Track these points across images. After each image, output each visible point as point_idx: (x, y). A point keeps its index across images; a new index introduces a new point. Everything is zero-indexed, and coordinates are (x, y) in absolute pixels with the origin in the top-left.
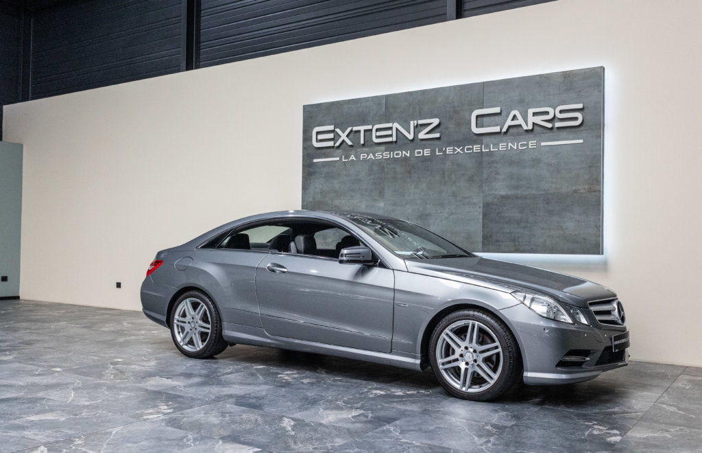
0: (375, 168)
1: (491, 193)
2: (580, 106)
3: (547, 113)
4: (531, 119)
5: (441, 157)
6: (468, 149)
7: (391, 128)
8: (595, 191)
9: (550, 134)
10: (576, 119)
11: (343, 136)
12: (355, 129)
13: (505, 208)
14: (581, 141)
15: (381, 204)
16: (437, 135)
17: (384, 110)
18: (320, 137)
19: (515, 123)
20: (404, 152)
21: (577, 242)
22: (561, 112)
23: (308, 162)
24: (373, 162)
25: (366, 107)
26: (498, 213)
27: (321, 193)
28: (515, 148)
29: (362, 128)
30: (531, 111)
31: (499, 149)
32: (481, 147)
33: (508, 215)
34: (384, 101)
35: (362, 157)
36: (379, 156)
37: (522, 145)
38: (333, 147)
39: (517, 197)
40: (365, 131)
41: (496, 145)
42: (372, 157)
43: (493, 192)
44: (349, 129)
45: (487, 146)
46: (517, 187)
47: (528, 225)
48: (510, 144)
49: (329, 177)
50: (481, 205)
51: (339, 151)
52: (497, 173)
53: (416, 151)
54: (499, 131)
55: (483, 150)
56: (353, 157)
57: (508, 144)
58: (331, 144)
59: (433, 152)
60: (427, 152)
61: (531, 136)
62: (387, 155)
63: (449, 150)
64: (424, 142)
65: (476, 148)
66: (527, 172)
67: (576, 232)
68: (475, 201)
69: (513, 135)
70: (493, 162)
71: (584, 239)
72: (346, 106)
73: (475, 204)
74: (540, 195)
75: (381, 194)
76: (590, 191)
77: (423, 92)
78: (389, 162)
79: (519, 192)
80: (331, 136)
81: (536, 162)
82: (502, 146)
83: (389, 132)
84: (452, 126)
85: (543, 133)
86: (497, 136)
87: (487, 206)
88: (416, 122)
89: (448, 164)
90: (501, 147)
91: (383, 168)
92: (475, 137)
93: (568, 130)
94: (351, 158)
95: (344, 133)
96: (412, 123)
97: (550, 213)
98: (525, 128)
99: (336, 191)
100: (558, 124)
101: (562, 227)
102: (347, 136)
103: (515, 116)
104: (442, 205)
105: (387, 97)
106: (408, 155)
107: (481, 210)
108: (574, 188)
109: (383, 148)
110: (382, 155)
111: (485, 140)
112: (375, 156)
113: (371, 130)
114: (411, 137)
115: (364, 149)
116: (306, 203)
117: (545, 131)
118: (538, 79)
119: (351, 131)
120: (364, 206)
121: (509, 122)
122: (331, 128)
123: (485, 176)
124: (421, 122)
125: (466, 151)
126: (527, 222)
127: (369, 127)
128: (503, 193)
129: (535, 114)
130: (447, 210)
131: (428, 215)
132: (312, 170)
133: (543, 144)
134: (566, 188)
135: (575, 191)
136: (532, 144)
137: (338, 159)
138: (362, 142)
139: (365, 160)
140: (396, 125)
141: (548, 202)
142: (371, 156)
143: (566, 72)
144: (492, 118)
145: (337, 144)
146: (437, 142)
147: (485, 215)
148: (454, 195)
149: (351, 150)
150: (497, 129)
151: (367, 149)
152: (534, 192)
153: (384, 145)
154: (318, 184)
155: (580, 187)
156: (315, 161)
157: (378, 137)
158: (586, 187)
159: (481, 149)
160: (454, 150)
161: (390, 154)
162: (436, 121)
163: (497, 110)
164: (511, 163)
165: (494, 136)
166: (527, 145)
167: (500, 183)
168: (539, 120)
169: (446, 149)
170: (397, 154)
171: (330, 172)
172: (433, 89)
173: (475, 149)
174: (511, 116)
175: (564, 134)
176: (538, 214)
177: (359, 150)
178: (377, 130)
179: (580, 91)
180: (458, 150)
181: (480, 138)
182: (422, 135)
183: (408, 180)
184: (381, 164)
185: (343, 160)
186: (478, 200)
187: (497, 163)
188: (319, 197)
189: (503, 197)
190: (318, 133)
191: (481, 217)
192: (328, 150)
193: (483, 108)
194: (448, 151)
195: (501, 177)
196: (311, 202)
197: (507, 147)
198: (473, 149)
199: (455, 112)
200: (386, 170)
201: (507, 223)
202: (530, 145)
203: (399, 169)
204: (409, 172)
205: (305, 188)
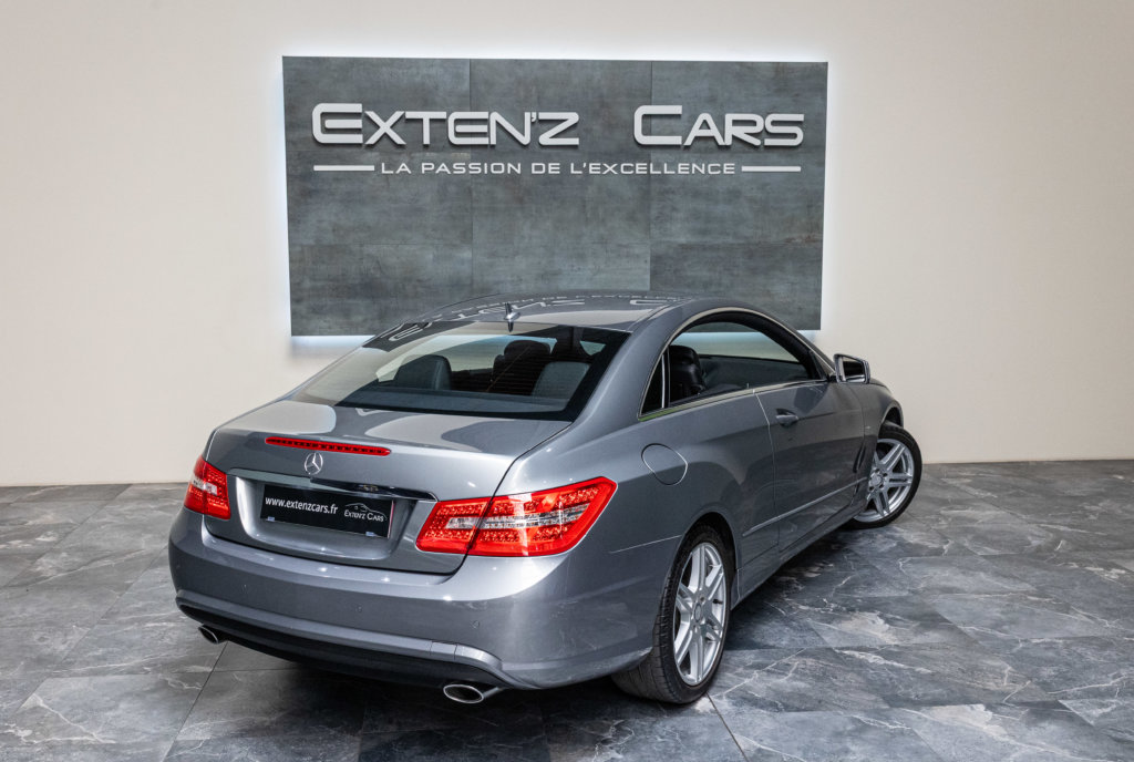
0: (452, 189)
1: (664, 239)
2: (800, 117)
3: (753, 123)
4: (731, 130)
5: (579, 177)
6: (626, 168)
7: (485, 121)
8: (814, 241)
9: (753, 155)
10: (794, 136)
11: (385, 127)
12: (410, 115)
13: (686, 264)
14: (798, 169)
15: (467, 254)
16: (575, 141)
17: (466, 86)
18: (330, 124)
19: (705, 133)
20: (510, 165)
21: (790, 314)
22: (774, 123)
23: (300, 170)
24: (447, 180)
25: (429, 76)
26: (676, 271)
27: (334, 231)
28: (703, 171)
29: (426, 116)
30: (729, 118)
31: (677, 171)
32: (648, 167)
33: (689, 274)
34: (467, 71)
35: (424, 169)
36: (459, 168)
37: (713, 169)
38: (359, 145)
39: (704, 248)
40: (432, 120)
41: (673, 165)
42: (446, 170)
43: (668, 239)
44: (398, 115)
45: (658, 166)
46: (704, 232)
47: (722, 289)
48: (694, 166)
49: (349, 200)
50: (649, 259)
51: (373, 155)
52: (674, 209)
53: (533, 165)
54: (680, 143)
55: (652, 172)
56: (403, 167)
57: (691, 167)
58: (358, 138)
59: (565, 168)
60: (553, 168)
61: (726, 155)
62: (476, 168)
63: (593, 168)
64: (548, 151)
65: (640, 168)
66: (721, 209)
67: (788, 300)
68: (637, 251)
69: (699, 151)
70: (667, 192)
71: (800, 309)
72: (384, 69)
73: (638, 256)
74: (739, 244)
75: (467, 237)
76: (809, 240)
77: (545, 64)
78: (482, 181)
79: (708, 239)
80: (358, 123)
81: (734, 195)
82: (682, 169)
83: (483, 129)
84: (597, 128)
85: (744, 152)
86: (674, 151)
87: (657, 260)
88: (534, 114)
89: (591, 191)
90: (680, 168)
91: (470, 191)
92: (638, 150)
93: (781, 151)
94: (400, 169)
95: (385, 120)
96: (527, 115)
97: (754, 271)
98: (721, 142)
99: (369, 227)
100: (769, 142)
101: (768, 291)
102: (392, 127)
103: (705, 122)
104: (581, 257)
105: (473, 63)
106: (519, 171)
107: (648, 266)
108: (787, 236)
109: (466, 154)
110: (466, 167)
111: (655, 155)
112: (451, 169)
113: (444, 121)
114: (525, 140)
115: (428, 154)
116: (298, 249)
117: (747, 149)
118: (738, 67)
119: (403, 116)
120: (431, 256)
121: (696, 131)
122: (357, 108)
123: (654, 213)
124: (543, 116)
125: (623, 172)
126: (720, 285)
127: (442, 115)
128: (683, 240)
129: (735, 123)
130: (591, 266)
131: (557, 274)
132: (310, 186)
133: (745, 169)
134: (775, 237)
135: (789, 241)
136: (728, 168)
137: (372, 168)
138: (426, 141)
139: (430, 175)
140: (495, 117)
141: (750, 255)
142: (443, 168)
143: (779, 63)
144: (666, 122)
145: (372, 141)
146: (570, 152)
147: (654, 274)
148: (603, 241)
149: (400, 154)
150: (677, 140)
151: (433, 154)
152: (730, 240)
153: (469, 150)
154: (325, 215)
155: (795, 235)
156: (317, 168)
157: (458, 134)
158: (804, 235)
159: (648, 170)
160: (604, 168)
161: (482, 167)
162: (572, 118)
163: (677, 109)
164: (696, 194)
165: (668, 151)
166: (721, 169)
167: (679, 226)
168: (741, 132)
169: (588, 166)
170: (497, 168)
171: (353, 192)
172: (564, 62)
173: (637, 168)
174: (699, 122)
175: (774, 156)
176: (735, 272)
177: (418, 155)
178: (458, 122)
179: (797, 95)
180: (610, 169)
181: (646, 151)
182: (545, 139)
183: (519, 214)
184: (465, 185)
185: (383, 172)
186: (643, 250)
187: (673, 192)
188: (329, 238)
189: (683, 247)
190: (325, 115)
191: (648, 277)
192: (348, 150)
193: (650, 104)
194: (591, 168)
195: (681, 215)
196: (312, 247)
197: (690, 170)
198: (634, 168)
199: (603, 105)
200: (474, 194)
201: (689, 286)
202: (725, 168)
203: (500, 194)
204: (521, 200)
205: (293, 219)
